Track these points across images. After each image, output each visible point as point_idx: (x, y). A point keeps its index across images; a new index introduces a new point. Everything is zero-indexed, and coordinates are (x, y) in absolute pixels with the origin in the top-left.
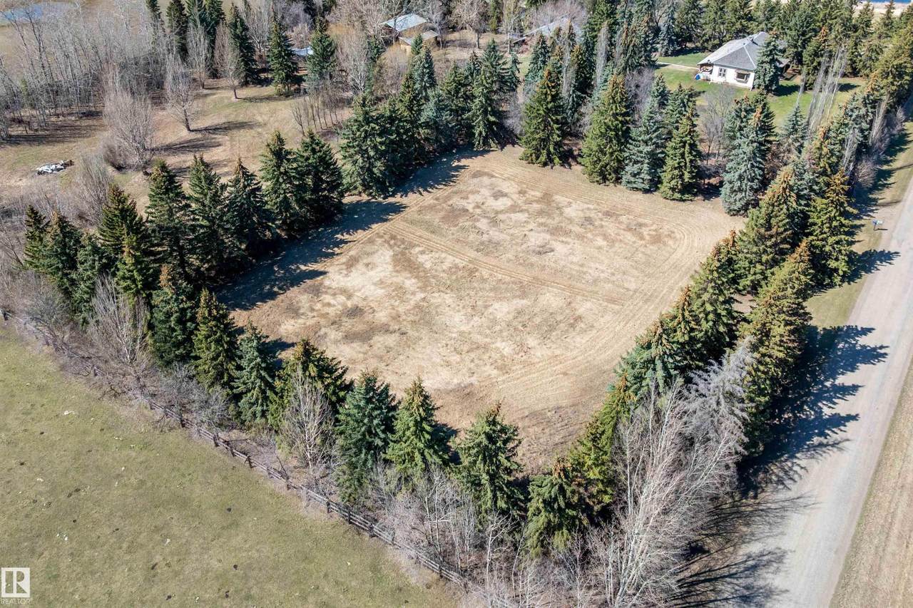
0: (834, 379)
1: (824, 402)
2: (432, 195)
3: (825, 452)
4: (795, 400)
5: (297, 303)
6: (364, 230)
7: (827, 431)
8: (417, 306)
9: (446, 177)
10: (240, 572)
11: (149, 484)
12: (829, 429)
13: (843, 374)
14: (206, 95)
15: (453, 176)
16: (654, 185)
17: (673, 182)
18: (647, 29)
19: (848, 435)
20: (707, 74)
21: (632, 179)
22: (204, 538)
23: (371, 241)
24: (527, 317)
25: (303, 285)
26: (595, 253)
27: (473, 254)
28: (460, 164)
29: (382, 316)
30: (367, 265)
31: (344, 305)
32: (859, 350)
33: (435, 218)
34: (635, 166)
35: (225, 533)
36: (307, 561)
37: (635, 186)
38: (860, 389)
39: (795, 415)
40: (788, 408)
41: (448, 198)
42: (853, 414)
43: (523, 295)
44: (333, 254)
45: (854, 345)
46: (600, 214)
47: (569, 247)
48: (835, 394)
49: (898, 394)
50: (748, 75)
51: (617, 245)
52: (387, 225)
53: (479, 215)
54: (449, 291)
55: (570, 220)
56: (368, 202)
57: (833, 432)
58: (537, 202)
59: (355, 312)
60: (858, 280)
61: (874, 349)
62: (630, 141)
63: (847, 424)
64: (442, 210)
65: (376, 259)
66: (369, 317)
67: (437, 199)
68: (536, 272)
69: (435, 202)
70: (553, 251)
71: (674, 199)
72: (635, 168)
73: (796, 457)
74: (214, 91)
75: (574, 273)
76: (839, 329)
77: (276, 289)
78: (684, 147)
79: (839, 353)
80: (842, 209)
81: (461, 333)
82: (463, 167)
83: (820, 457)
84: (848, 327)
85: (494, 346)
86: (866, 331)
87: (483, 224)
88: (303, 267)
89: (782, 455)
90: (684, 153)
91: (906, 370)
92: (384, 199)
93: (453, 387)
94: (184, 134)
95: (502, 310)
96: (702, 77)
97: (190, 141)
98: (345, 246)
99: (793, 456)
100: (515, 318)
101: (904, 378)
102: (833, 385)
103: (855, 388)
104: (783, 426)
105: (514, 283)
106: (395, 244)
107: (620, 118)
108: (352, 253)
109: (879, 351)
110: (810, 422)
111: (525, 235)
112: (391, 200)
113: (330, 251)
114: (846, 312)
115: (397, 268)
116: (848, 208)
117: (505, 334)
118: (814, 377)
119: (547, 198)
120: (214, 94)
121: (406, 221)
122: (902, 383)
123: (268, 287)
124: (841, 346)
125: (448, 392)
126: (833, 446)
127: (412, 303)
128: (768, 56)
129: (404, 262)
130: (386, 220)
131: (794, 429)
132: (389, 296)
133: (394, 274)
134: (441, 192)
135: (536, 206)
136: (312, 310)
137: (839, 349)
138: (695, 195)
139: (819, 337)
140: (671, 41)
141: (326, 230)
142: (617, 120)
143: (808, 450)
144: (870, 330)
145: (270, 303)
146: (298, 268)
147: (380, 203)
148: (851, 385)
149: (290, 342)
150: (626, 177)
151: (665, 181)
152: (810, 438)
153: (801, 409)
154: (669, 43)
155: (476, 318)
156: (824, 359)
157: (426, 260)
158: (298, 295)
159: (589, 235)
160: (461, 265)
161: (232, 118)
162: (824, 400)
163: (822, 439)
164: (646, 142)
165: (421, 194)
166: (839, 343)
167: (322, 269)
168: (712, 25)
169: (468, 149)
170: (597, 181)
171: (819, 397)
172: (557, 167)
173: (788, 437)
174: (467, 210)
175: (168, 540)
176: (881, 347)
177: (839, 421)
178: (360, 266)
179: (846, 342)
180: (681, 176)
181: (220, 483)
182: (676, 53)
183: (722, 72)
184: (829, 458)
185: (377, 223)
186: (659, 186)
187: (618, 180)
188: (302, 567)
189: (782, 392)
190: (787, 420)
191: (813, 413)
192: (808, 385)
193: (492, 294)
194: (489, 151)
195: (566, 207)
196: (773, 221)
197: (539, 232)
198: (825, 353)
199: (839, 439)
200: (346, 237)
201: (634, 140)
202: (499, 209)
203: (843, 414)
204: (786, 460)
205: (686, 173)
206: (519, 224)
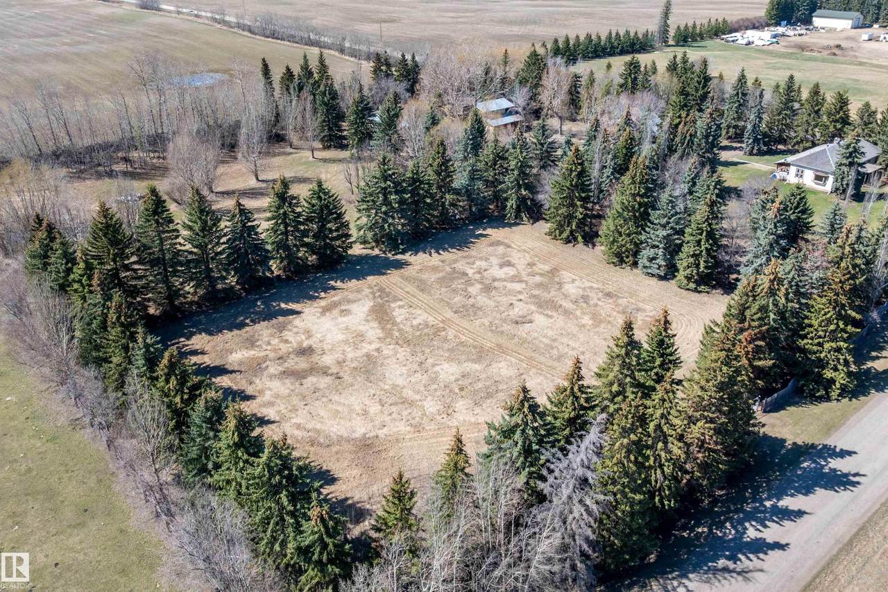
0: (778, 500)
1: (754, 523)
2: (441, 257)
3: (725, 579)
4: (719, 514)
5: (259, 335)
6: (358, 280)
7: (740, 556)
8: (368, 356)
9: (463, 244)
10: (57, 571)
11: (34, 473)
12: (744, 554)
13: (792, 495)
14: (291, 153)
15: (472, 242)
16: (670, 272)
17: (688, 271)
18: (709, 120)
19: (765, 566)
20: (784, 174)
21: (648, 264)
22: (48, 533)
23: (359, 291)
24: (470, 381)
25: (274, 321)
26: (574, 329)
27: (449, 314)
28: (484, 233)
29: (328, 360)
30: (343, 311)
31: (301, 343)
32: (826, 473)
33: (432, 277)
34: (652, 250)
35: (69, 530)
36: (122, 574)
37: (650, 271)
38: (805, 516)
39: (710, 530)
40: (706, 522)
41: (455, 261)
42: (783, 542)
43: (478, 360)
44: (317, 297)
45: (823, 467)
46: (601, 294)
47: (551, 321)
48: (771, 516)
49: (855, 530)
50: (826, 178)
51: (603, 325)
52: (384, 277)
53: (476, 280)
54: (405, 346)
55: (566, 296)
56: (377, 256)
57: (748, 558)
58: (541, 275)
59: (305, 352)
60: (862, 398)
61: (846, 475)
62: (648, 224)
63: (770, 552)
64: (442, 271)
65: (354, 307)
66: (315, 358)
67: (443, 261)
68: (502, 340)
69: (440, 263)
70: (532, 322)
71: (688, 289)
72: (651, 253)
73: (687, 578)
74: (299, 151)
75: (542, 346)
76: (813, 446)
77: (247, 321)
78: (701, 234)
79: (799, 472)
80: (843, 312)
81: (395, 386)
82: (485, 236)
83: (717, 584)
84: (825, 446)
85: (420, 403)
86: (844, 454)
87: (474, 289)
88: (283, 305)
89: (671, 572)
90: (700, 240)
91: (878, 506)
92: (393, 255)
93: (357, 436)
94: (253, 183)
95: (448, 371)
96: (778, 177)
97: (253, 189)
98: (333, 292)
99: (684, 575)
100: (457, 380)
101: (869, 515)
102: (774, 507)
103: (800, 513)
104: (693, 540)
105: (475, 347)
106: (380, 296)
107: (638, 199)
108: (335, 299)
109: (851, 478)
110: (725, 541)
111: (512, 304)
112: (399, 257)
113: (316, 294)
114: (830, 428)
115: (369, 318)
116: (849, 312)
117: (438, 393)
118: (756, 492)
119: (554, 272)
120: (297, 153)
121: (402, 277)
122: (866, 519)
123: (242, 318)
124: (805, 465)
125: (348, 441)
126: (739, 573)
127: (365, 351)
128: (847, 158)
129: (381, 314)
130: (384, 274)
131: (702, 545)
132: (346, 342)
133: (363, 322)
134: (450, 256)
135: (538, 279)
136: (269, 343)
137: (801, 468)
138: (714, 287)
139: (783, 451)
140: (756, 140)
141: (324, 275)
142: (635, 201)
143: (706, 572)
144: (850, 453)
145: (236, 332)
146: (279, 305)
147: (387, 259)
148: (796, 509)
149: (230, 368)
150: (643, 261)
151: (681, 268)
152: (715, 558)
153: (721, 525)
154: (754, 142)
155: (418, 375)
156: (777, 476)
157: (399, 314)
158: (263, 330)
159: (578, 313)
160: (431, 323)
161: (299, 175)
162: (754, 520)
163: (731, 565)
164: (664, 226)
165: (430, 255)
166: (805, 461)
167: (299, 310)
168: (805, 126)
169: (499, 220)
170: (613, 263)
171: (750, 517)
172: (581, 245)
173: (689, 553)
174: (467, 275)
175: (17, 527)
176: (856, 475)
177: (760, 547)
178: (336, 312)
179: (814, 462)
180: (698, 266)
181: (92, 485)
182: (761, 153)
183: (800, 173)
184: (728, 586)
185: (374, 275)
186: (676, 274)
187: (635, 264)
188: (114, 578)
189: (710, 502)
190: (699, 535)
191: (733, 532)
192: (745, 500)
193: (446, 355)
194: (519, 224)
195: (569, 283)
196: (748, 313)
197: (527, 303)
198: (783, 470)
199: (751, 568)
200: (339, 284)
201: (652, 223)
202: (498, 277)
203: (769, 540)
204: (674, 578)
205: (702, 263)
206: (510, 293)
